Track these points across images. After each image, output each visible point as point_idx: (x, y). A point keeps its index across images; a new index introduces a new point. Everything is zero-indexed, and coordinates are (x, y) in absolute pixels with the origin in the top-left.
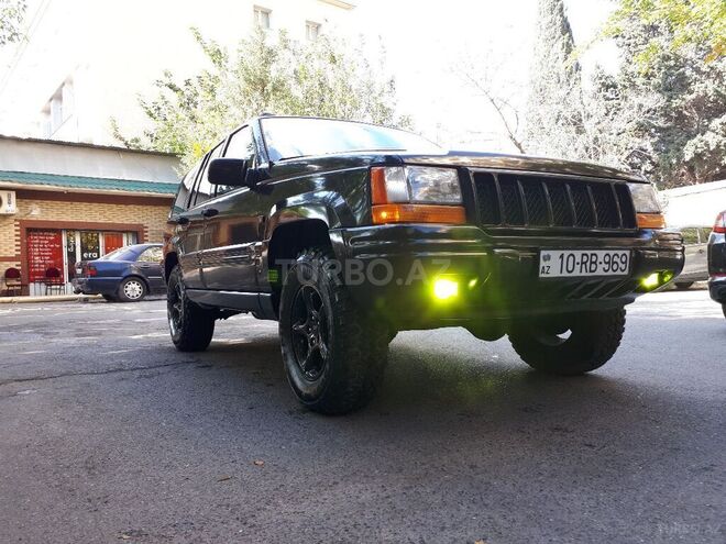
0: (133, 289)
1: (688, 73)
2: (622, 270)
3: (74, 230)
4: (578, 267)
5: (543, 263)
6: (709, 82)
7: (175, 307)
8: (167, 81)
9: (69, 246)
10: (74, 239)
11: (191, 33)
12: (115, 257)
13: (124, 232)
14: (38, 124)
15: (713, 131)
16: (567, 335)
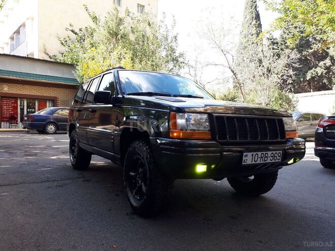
0: (51, 128)
1: (311, 40)
2: (278, 159)
3: (24, 98)
4: (259, 159)
5: (244, 158)
6: (320, 45)
7: (73, 148)
8: (71, 28)
9: (21, 106)
10: (24, 102)
11: (84, 7)
12: (43, 113)
13: (47, 100)
14: (8, 44)
15: (320, 67)
16: (252, 177)
